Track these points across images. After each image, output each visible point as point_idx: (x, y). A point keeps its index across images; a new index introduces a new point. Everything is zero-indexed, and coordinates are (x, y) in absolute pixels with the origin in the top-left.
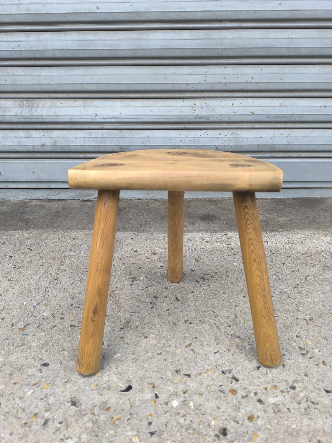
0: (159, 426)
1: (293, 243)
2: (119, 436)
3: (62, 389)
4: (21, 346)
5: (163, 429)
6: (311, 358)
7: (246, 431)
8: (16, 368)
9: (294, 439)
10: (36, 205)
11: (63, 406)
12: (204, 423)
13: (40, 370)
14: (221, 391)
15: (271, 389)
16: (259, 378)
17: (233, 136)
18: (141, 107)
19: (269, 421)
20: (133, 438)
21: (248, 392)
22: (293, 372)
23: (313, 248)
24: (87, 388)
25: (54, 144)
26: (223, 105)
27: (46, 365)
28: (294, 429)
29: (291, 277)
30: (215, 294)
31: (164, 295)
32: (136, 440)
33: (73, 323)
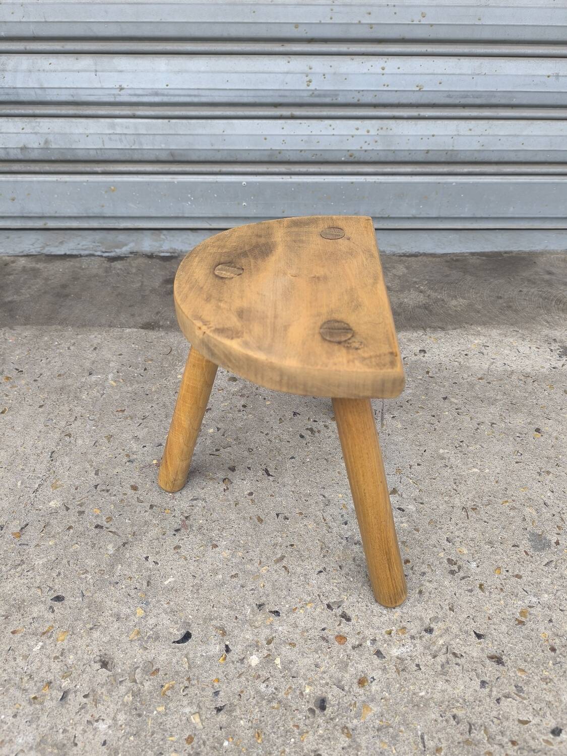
0: (229, 697)
1: (466, 355)
2: (172, 714)
3: (85, 639)
4: (19, 565)
5: (236, 702)
6: (463, 578)
7: (353, 702)
8: (13, 605)
9: (419, 713)
10: (24, 270)
11: (88, 669)
12: (294, 691)
13: (51, 607)
14: (323, 639)
15: (397, 633)
16: (381, 615)
17: (381, 132)
18: (208, 72)
19: (388, 686)
20: (192, 717)
21: (363, 638)
22: (434, 604)
23: (500, 365)
24: (124, 638)
25: (46, 147)
26: (366, 71)
27: (59, 599)
28: (422, 697)
29: (453, 427)
30: (327, 461)
31: (246, 464)
32: (195, 720)
33: (99, 522)
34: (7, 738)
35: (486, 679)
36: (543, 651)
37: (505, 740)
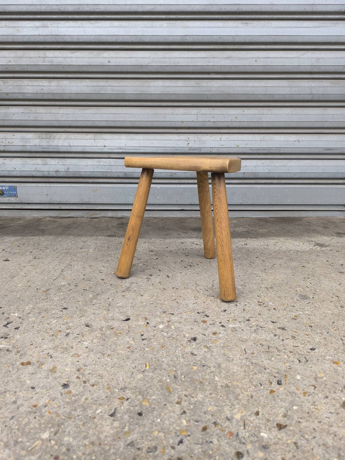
0: (149, 336)
1: (267, 245)
2: (120, 340)
3: (78, 319)
4: (46, 299)
5: (152, 337)
6: (265, 306)
7: (210, 339)
8: (43, 310)
9: (243, 343)
10: (49, 221)
11: (79, 327)
12: (181, 335)
13: (61, 311)
14: (195, 321)
15: (232, 320)
16: (224, 315)
18: (144, 140)
19: (228, 335)
20: (130, 341)
21: (215, 322)
22: (251, 313)
23: (284, 248)
24: (97, 319)
25: (67, 171)
26: (213, 139)
27: (65, 308)
28: (245, 338)
29: (261, 265)
30: (198, 274)
31: (158, 274)
33: (85, 288)
34: (39, 346)
35: (277, 334)
36: (306, 327)
37: (286, 351)
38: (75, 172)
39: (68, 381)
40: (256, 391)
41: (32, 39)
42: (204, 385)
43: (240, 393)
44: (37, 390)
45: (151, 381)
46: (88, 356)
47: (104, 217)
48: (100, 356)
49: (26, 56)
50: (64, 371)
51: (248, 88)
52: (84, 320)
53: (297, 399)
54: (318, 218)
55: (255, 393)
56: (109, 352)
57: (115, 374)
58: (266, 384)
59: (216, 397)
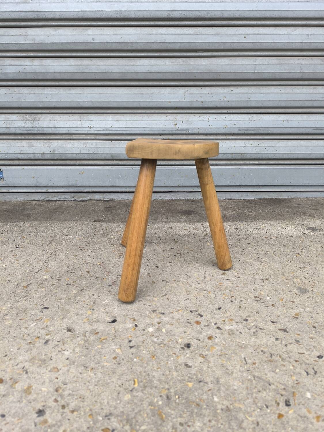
0: (137, 343)
1: (259, 230)
2: (106, 349)
3: (59, 322)
4: (25, 297)
5: (141, 344)
6: (263, 302)
7: (205, 345)
8: (21, 310)
9: (242, 349)
10: (35, 204)
11: (60, 332)
12: (173, 341)
13: (42, 311)
14: (188, 322)
15: (228, 321)
16: (219, 314)
18: (130, 121)
19: (225, 340)
20: (116, 350)
21: (210, 323)
22: (248, 311)
23: (276, 233)
24: (80, 321)
25: (53, 153)
26: (201, 119)
27: (46, 308)
28: (243, 344)
29: (253, 253)
30: (189, 264)
31: (147, 264)
32: (118, 351)
33: (69, 283)
34: (13, 358)
35: (279, 337)
36: (309, 328)
37: (291, 360)
38: (61, 155)
39: (44, 406)
40: (262, 415)
41: (13, 16)
42: (201, 408)
43: (244, 418)
44: (8, 419)
45: (140, 404)
46: (68, 371)
47: (91, 200)
48: (82, 370)
49: (7, 34)
50: (40, 392)
51: (237, 66)
52: (66, 323)
53: (310, 426)
54: (307, 200)
55: (261, 419)
56: (92, 365)
57: (99, 395)
58: (272, 405)
59: (216, 425)
